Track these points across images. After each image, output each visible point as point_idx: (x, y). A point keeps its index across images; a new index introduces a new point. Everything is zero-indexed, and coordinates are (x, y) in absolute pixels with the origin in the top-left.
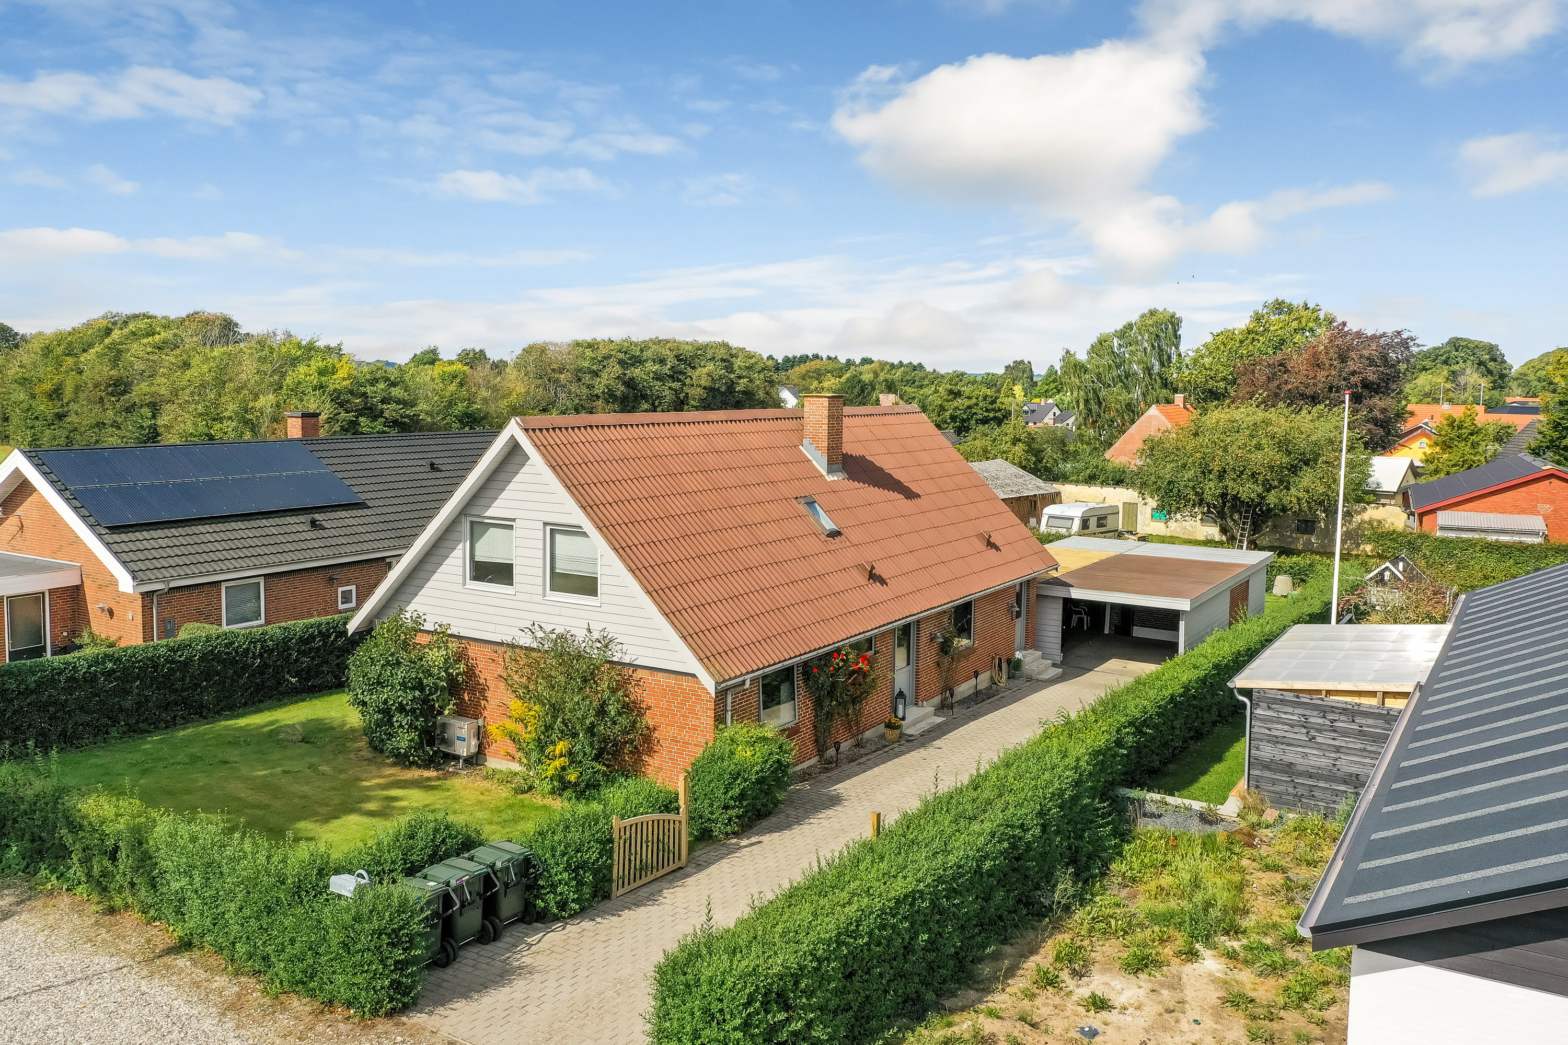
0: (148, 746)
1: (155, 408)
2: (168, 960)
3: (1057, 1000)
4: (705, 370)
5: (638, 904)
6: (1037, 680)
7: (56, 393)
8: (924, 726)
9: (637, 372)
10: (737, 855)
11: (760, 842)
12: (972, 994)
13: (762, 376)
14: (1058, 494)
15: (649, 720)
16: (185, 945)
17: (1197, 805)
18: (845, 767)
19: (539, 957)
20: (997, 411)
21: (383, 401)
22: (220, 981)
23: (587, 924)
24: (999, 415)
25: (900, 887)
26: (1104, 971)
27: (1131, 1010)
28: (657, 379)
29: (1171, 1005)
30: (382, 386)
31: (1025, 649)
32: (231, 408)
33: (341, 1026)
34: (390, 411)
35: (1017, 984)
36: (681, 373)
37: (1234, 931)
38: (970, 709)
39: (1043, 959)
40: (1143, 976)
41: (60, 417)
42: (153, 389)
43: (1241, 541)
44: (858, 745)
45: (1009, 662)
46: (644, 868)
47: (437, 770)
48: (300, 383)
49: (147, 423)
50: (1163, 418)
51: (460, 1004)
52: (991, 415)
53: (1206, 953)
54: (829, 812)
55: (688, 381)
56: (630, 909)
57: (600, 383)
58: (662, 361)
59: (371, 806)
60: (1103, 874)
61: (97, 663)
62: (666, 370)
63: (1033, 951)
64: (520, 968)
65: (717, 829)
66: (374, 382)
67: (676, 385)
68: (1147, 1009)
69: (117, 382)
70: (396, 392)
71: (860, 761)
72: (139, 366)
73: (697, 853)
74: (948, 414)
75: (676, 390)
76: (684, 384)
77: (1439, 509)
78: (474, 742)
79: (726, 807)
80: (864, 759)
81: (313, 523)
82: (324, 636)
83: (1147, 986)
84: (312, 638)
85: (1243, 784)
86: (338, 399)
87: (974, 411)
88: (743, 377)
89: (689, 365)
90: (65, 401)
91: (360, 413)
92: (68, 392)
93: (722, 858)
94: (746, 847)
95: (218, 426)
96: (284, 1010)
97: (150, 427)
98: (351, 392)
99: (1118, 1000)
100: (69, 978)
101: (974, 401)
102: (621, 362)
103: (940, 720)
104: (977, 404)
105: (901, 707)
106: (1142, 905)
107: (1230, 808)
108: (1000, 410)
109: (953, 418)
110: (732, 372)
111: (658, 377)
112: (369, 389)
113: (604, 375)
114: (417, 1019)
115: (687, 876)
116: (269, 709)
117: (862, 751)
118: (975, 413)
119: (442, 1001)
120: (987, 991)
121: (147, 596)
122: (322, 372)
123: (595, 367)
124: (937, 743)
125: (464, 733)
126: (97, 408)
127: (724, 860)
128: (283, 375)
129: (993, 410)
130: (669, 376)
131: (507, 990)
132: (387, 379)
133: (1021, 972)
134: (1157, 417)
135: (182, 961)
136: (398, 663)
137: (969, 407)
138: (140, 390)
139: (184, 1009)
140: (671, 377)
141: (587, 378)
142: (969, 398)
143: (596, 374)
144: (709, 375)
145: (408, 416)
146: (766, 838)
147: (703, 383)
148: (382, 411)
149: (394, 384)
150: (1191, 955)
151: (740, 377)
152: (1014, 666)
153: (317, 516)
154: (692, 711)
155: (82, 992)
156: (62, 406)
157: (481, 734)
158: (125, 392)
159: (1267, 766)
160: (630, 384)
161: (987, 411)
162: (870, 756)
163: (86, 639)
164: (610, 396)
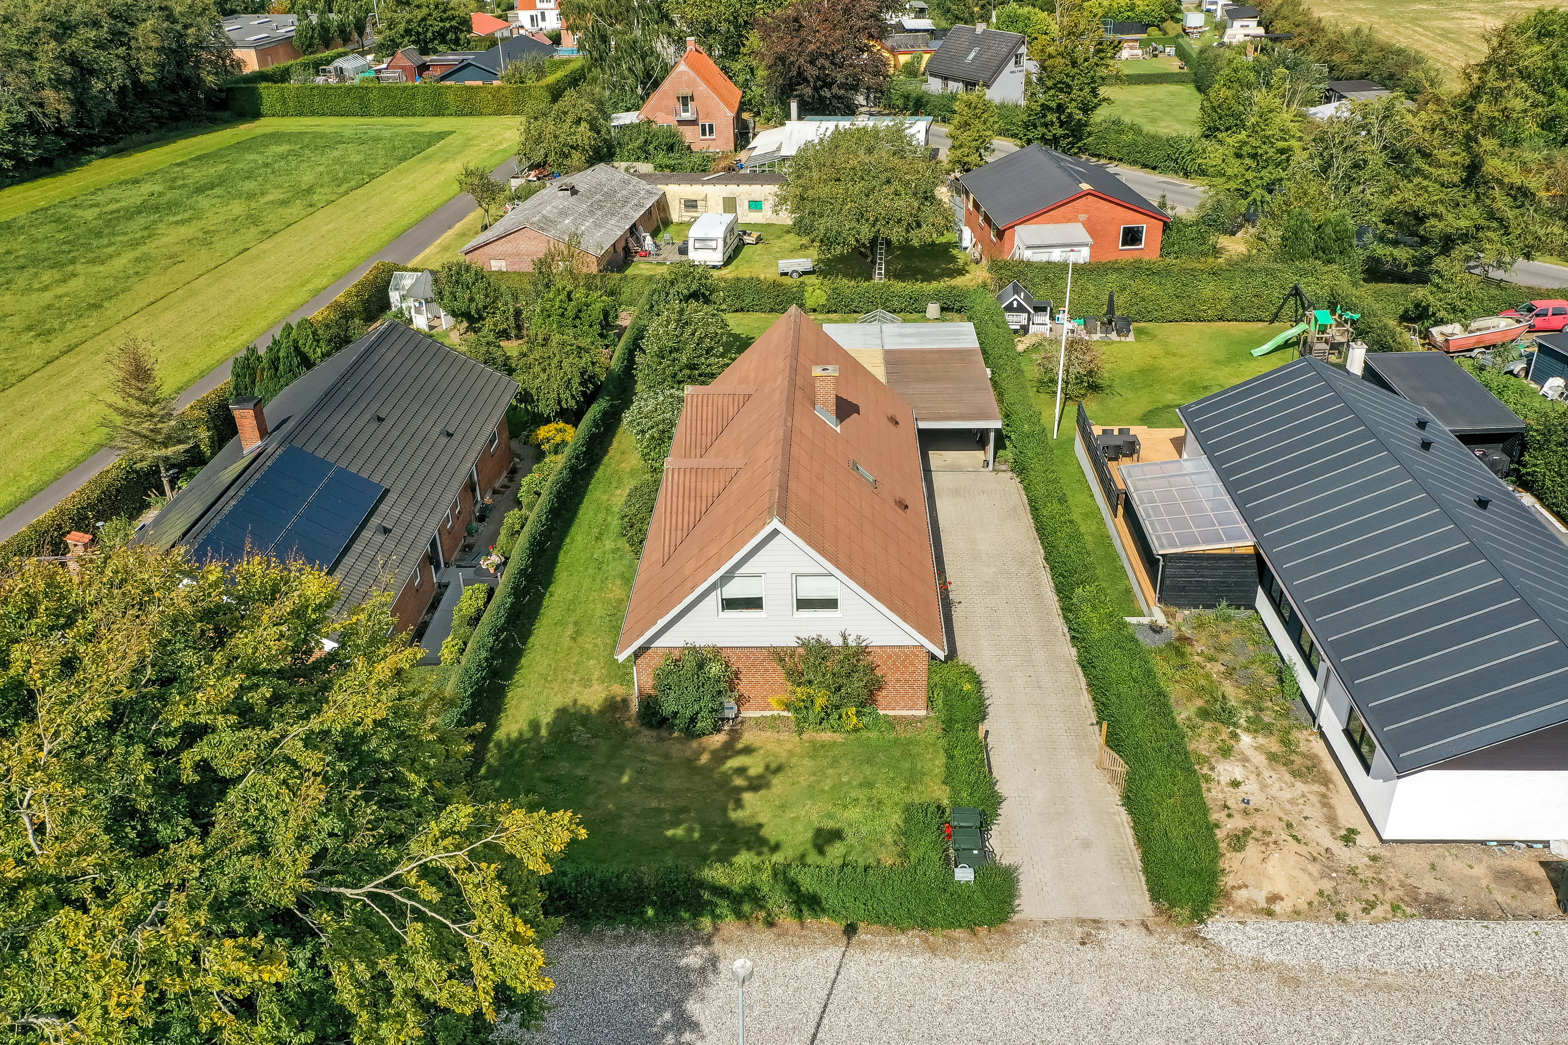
2: (854, 940)
3: (1219, 787)
14: (664, 195)
15: (880, 672)
16: (849, 928)
17: (1145, 621)
22: (901, 938)
26: (1217, 762)
27: (1246, 781)
29: (1254, 771)
33: (994, 936)
37: (1234, 712)
40: (1231, 758)
47: (719, 732)
50: (692, 73)
51: (1018, 901)
53: (1238, 732)
68: (1250, 778)
81: (382, 530)
83: (1238, 764)
96: (956, 940)
99: (1238, 777)
100: (831, 971)
107: (1161, 619)
114: (1016, 917)
119: (1012, 905)
125: (731, 705)
135: (864, 937)
139: (914, 961)
150: (1234, 736)
153: (375, 521)
164: (58, 83)
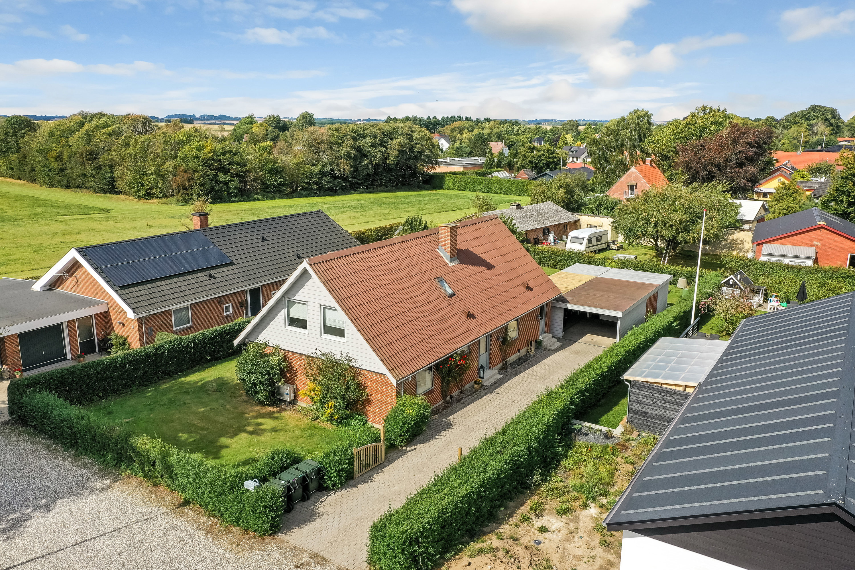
0: (149, 394)
1: (112, 167)
2: (181, 509)
3: (528, 528)
4: (398, 141)
5: (365, 481)
6: (549, 350)
7: (59, 158)
8: (492, 380)
9: (362, 143)
10: (405, 456)
11: (415, 449)
12: (495, 525)
13: (428, 142)
14: (579, 221)
15: (368, 391)
16: (186, 503)
17: (604, 429)
18: (455, 406)
19: (326, 507)
20: (554, 158)
21: (230, 164)
22: (203, 519)
23: (344, 492)
24: (555, 160)
25: (465, 490)
26: (549, 514)
27: (556, 532)
28: (372, 146)
29: (572, 530)
30: (228, 155)
31: (545, 333)
32: (152, 169)
33: (252, 540)
34: (234, 168)
35: (514, 520)
36: (384, 142)
37: (606, 494)
38: (515, 369)
39: (524, 509)
40: (564, 516)
41: (62, 170)
42: (111, 157)
43: (665, 257)
44: (461, 392)
45: (536, 341)
46: (366, 466)
47: (277, 407)
48: (186, 155)
49: (108, 175)
50: (638, 173)
51: (296, 530)
52: (551, 160)
53: (592, 505)
54: (446, 432)
55: (389, 147)
56: (361, 484)
57: (342, 150)
58: (375, 136)
59: (250, 428)
60: (557, 466)
61: (125, 358)
62: (377, 141)
63: (522, 505)
64: (319, 513)
65: (397, 444)
66: (224, 153)
67: (383, 149)
68: (562, 532)
69: (91, 153)
70: (236, 158)
71: (461, 402)
72: (101, 145)
73: (389, 455)
74: (528, 160)
75: (382, 152)
76: (387, 148)
77: (765, 243)
78: (292, 395)
79: (401, 436)
80: (464, 400)
81: (211, 276)
82: (220, 335)
83: (565, 521)
84: (216, 336)
85: (625, 419)
86: (206, 164)
87: (542, 158)
88: (418, 144)
89: (389, 138)
90: (64, 162)
91: (218, 170)
92: (66, 157)
93: (399, 457)
94: (409, 451)
95: (145, 178)
96: (230, 532)
97: (110, 178)
98: (213, 160)
99: (553, 528)
100: (145, 517)
101: (542, 153)
102: (354, 138)
103: (500, 376)
104: (543, 155)
105: (482, 372)
106: (570, 482)
107: (617, 432)
108: (556, 158)
109: (531, 162)
110: (412, 141)
111: (373, 145)
112: (222, 158)
113: (344, 145)
114: (281, 536)
115: (385, 467)
116: (199, 371)
117: (464, 396)
118: (543, 160)
119: (289, 528)
120: (500, 524)
121: (140, 320)
122: (198, 149)
123: (339, 141)
124: (497, 390)
125: (288, 391)
126: (81, 167)
127: (400, 459)
128: (177, 151)
129: (552, 157)
130: (379, 145)
131: (314, 523)
132: (231, 152)
133: (516, 515)
134: (635, 173)
135: (187, 510)
136: (258, 364)
137: (540, 156)
138: (103, 158)
139: (192, 532)
140: (380, 145)
141: (335, 148)
142: (539, 151)
143: (340, 145)
144: (400, 143)
145: (242, 172)
146: (418, 447)
147: (397, 148)
148: (229, 169)
149: (235, 154)
150: (585, 506)
151: (416, 144)
152: (539, 343)
153: (212, 272)
154: (387, 389)
155: (151, 524)
156: (63, 164)
157: (295, 391)
158: (95, 159)
159: (636, 412)
160: (358, 149)
161: (549, 158)
162: (466, 399)
163: (113, 336)
164: (348, 157)
